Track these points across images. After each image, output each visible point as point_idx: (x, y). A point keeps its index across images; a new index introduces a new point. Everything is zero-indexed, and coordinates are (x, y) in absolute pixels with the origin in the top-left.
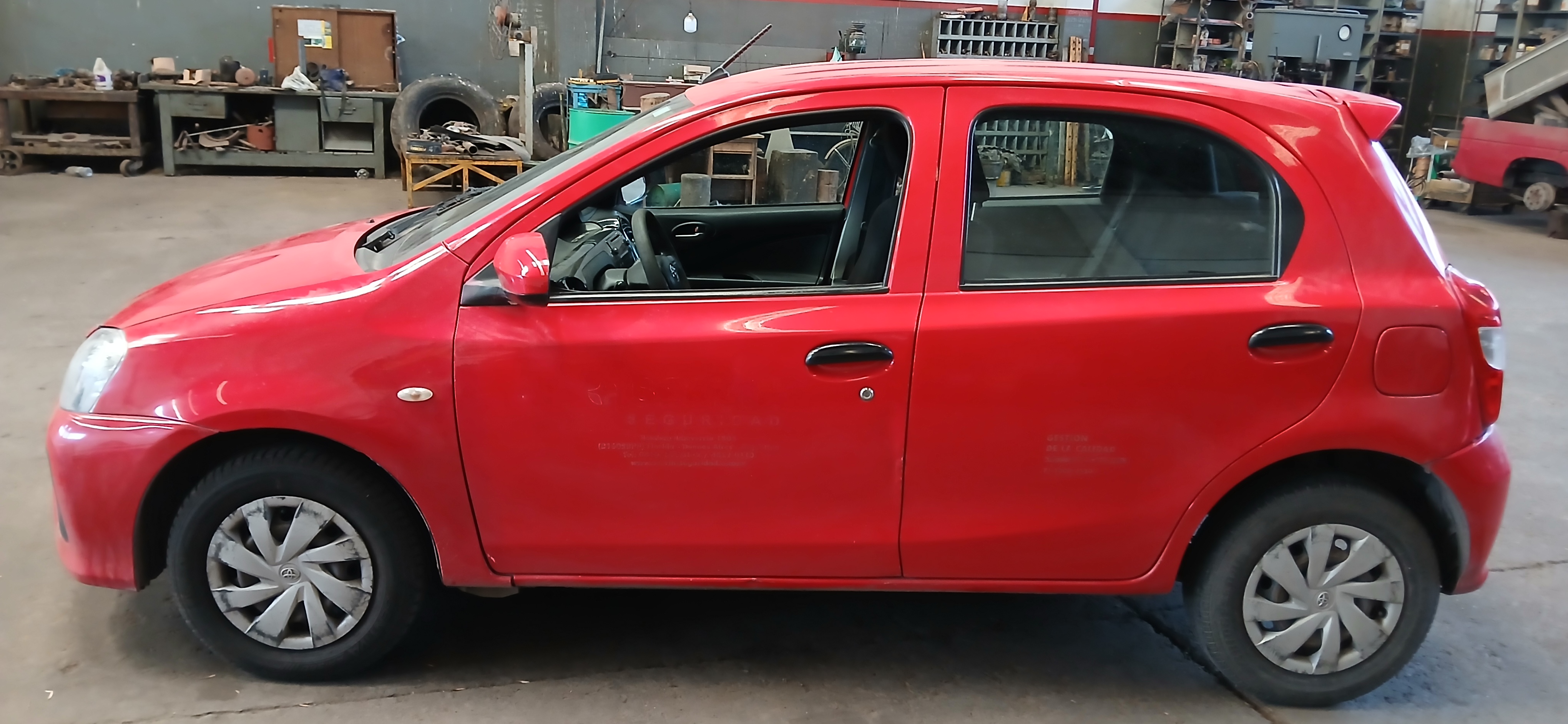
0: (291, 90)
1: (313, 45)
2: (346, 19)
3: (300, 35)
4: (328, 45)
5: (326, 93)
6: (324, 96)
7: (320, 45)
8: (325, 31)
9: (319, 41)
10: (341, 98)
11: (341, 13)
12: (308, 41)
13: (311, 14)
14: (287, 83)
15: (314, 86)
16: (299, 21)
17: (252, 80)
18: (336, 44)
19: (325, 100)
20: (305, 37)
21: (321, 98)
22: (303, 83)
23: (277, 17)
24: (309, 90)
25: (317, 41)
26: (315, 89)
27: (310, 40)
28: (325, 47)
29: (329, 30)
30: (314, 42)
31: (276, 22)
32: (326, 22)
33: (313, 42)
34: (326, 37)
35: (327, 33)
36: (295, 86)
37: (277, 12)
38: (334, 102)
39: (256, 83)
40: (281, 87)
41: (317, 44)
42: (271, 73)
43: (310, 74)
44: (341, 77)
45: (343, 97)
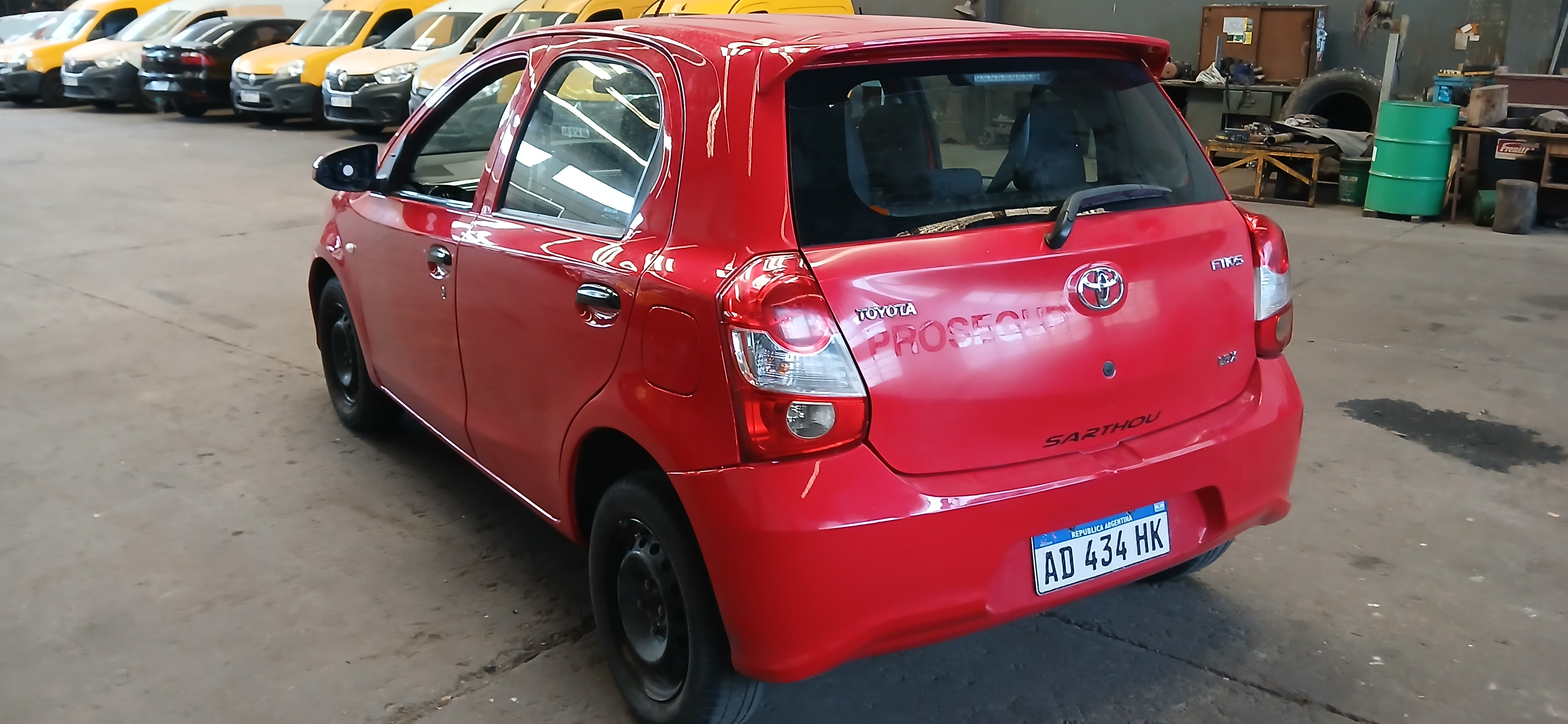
0: (1201, 83)
1: (1234, 41)
2: (1269, 15)
3: (1224, 32)
4: (1248, 41)
5: (1231, 86)
6: (1227, 89)
7: (1241, 41)
8: (1247, 28)
9: (1240, 37)
10: (1242, 92)
11: (1264, 9)
12: (1231, 37)
13: (1236, 12)
14: (1200, 78)
15: (1223, 80)
16: (1225, 18)
17: (1176, 72)
18: (1256, 39)
19: (1228, 93)
20: (1228, 34)
21: (1225, 91)
22: (1213, 77)
23: (1206, 16)
24: (1218, 83)
26: (1224, 83)
27: (1233, 36)
28: (1245, 43)
29: (1251, 27)
30: (1236, 38)
31: (1205, 20)
32: (1249, 19)
34: (1246, 33)
35: (1248, 29)
36: (1205, 80)
37: (1207, 11)
38: (1235, 95)
39: (1178, 77)
40: (1195, 80)
41: (1239, 40)
42: (1189, 67)
43: (1223, 69)
44: (1248, 71)
45: (1245, 91)
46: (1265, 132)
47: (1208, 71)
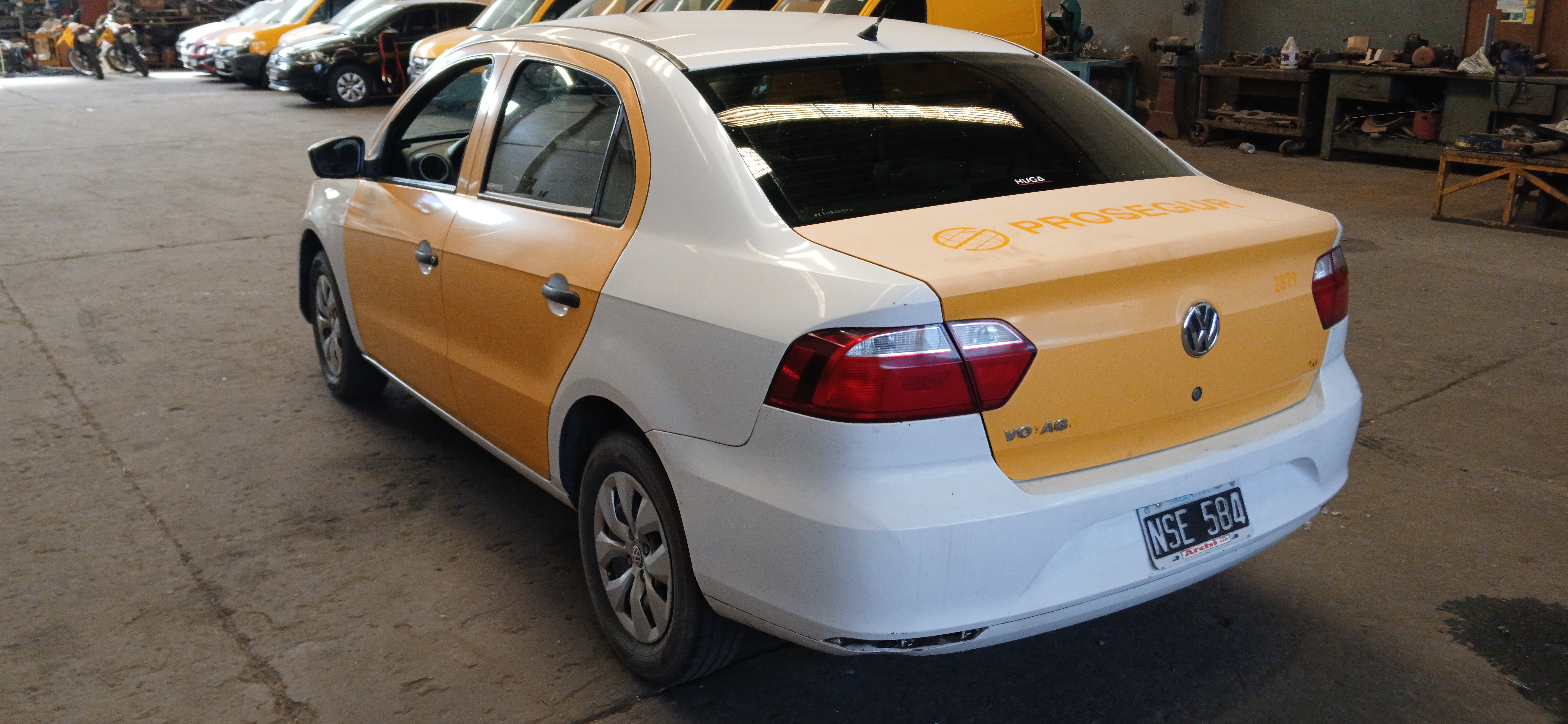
0: (1464, 73)
1: (1511, 21)
3: (1498, 8)
4: (1529, 21)
5: (1502, 77)
6: (1496, 80)
7: (1519, 20)
8: (1529, 3)
9: (1519, 15)
10: (1516, 84)
12: (1505, 15)
14: (1463, 66)
15: (1492, 69)
17: (1429, 60)
18: (1539, 19)
19: (1496, 86)
20: (1503, 11)
21: (1493, 83)
22: (1480, 65)
24: (1485, 73)
25: (1517, 16)
26: (1492, 73)
27: (1508, 14)
28: (1525, 23)
29: (1534, 2)
30: (1514, 17)
33: (1512, 16)
34: (1527, 10)
35: (1530, 6)
36: (1470, 68)
38: (1507, 89)
39: (1435, 64)
40: (1456, 69)
41: (1516, 20)
42: (1451, 52)
43: (1493, 55)
44: (1525, 59)
45: (1519, 83)
46: (1525, 138)
47: (1473, 57)
